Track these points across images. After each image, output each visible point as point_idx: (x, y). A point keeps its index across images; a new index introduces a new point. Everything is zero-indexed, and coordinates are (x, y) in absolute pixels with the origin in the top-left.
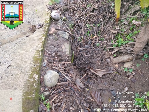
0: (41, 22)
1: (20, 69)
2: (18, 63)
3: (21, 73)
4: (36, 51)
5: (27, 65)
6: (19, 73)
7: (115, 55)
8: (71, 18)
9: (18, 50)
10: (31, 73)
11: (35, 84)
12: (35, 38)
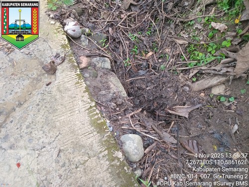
0: (55, 50)
1: (83, 151)
2: (72, 142)
3: (89, 158)
4: (88, 109)
5: (91, 139)
6: (87, 158)
7: (194, 79)
8: (96, 26)
9: (54, 118)
10: (106, 152)
11: (126, 168)
12: (67, 85)
